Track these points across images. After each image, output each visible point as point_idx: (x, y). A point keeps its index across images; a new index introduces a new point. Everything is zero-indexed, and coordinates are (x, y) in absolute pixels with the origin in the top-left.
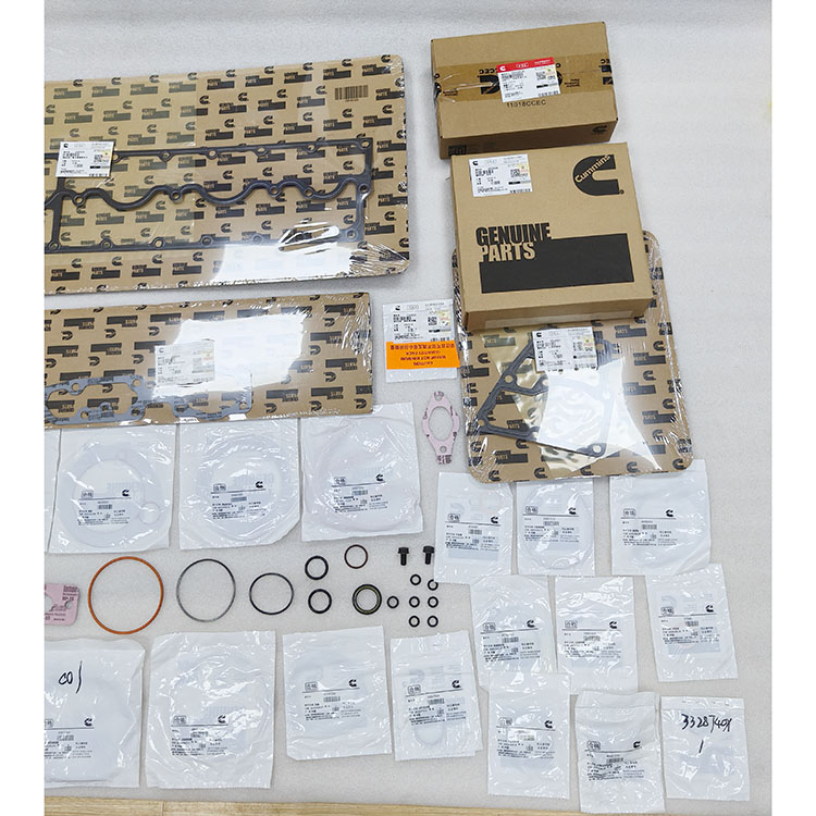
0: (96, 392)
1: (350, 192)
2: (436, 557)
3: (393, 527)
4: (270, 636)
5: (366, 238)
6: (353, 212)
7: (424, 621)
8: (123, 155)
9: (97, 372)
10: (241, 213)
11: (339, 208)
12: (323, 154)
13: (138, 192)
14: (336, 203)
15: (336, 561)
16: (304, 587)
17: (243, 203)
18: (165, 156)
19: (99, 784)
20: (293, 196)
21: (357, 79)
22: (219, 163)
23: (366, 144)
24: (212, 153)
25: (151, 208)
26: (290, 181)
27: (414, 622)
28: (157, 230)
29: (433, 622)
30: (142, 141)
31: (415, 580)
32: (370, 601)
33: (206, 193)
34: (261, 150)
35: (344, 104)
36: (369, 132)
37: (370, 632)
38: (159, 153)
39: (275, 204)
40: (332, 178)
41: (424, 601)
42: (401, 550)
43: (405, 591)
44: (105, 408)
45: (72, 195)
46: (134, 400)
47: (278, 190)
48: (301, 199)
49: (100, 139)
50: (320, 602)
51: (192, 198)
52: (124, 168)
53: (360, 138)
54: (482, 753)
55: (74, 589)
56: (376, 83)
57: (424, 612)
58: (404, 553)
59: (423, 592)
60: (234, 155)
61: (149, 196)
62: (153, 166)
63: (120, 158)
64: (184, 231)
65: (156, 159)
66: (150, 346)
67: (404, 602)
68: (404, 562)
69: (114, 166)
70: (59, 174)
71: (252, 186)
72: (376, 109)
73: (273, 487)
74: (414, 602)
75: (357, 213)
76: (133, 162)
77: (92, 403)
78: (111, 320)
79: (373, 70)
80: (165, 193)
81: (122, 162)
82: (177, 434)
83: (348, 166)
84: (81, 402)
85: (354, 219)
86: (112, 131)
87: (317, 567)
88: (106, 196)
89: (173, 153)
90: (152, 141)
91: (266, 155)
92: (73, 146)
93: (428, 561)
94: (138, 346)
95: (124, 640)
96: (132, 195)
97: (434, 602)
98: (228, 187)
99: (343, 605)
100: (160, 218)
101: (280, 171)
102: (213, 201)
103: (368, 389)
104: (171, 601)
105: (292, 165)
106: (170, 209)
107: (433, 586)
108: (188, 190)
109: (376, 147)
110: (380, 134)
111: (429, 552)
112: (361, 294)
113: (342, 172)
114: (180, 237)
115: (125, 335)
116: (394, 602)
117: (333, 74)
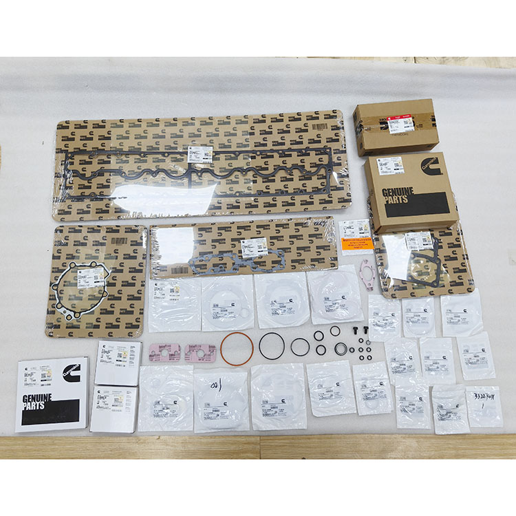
0: (217, 261)
1: (323, 172)
2: (369, 331)
3: (352, 318)
4: (301, 365)
5: (331, 192)
6: (324, 180)
7: (366, 358)
8: (216, 153)
9: (216, 252)
10: (274, 181)
11: (318, 179)
12: (309, 155)
13: (226, 170)
14: (316, 177)
15: (327, 333)
16: (314, 344)
17: (274, 176)
18: (236, 154)
19: (232, 430)
20: (297, 173)
21: (322, 121)
22: (262, 158)
23: (328, 150)
24: (258, 153)
25: (232, 178)
26: (295, 167)
27: (361, 358)
28: (236, 188)
29: (370, 358)
30: (225, 147)
31: (361, 340)
32: (342, 350)
33: (257, 171)
34: (281, 152)
35: (317, 132)
36: (329, 145)
37: (344, 363)
38: (234, 152)
39: (289, 177)
40: (314, 165)
41: (365, 350)
42: (354, 328)
43: (357, 345)
44: (221, 267)
45: (196, 171)
46: (234, 264)
47: (289, 171)
48: (300, 175)
49: (206, 145)
50: (321, 350)
51: (250, 174)
52: (219, 159)
53: (325, 147)
54: (394, 412)
55: (214, 347)
56: (330, 122)
57: (365, 354)
58: (355, 329)
59: (364, 346)
60: (268, 154)
61: (231, 172)
62: (232, 158)
63: (216, 154)
64: (249, 189)
65: (233, 155)
66: (238, 240)
67: (356, 350)
68: (356, 333)
69: (214, 159)
70: (189, 162)
71: (278, 168)
72: (332, 134)
73: (297, 301)
74: (361, 350)
75: (327, 181)
76: (222, 156)
77: (215, 265)
78: (219, 229)
79: (328, 117)
80: (239, 171)
81: (217, 156)
82: (253, 279)
83: (320, 160)
84: (210, 265)
85: (325, 184)
86: (211, 141)
87: (319, 335)
88: (212, 172)
89: (240, 152)
90: (230, 147)
91: (283, 154)
92: (194, 149)
93: (366, 333)
94: (233, 240)
95: (238, 368)
96: (223, 172)
97: (369, 350)
98: (267, 169)
99: (330, 351)
100: (237, 183)
101: (290, 162)
102: (261, 175)
103: (336, 259)
104: (256, 351)
105: (295, 159)
106: (241, 179)
107: (368, 342)
108: (249, 170)
109: (333, 152)
110: (334, 146)
111: (366, 329)
112: (330, 217)
113: (318, 163)
114: (247, 191)
115: (227, 236)
116: (352, 350)
117: (311, 118)
